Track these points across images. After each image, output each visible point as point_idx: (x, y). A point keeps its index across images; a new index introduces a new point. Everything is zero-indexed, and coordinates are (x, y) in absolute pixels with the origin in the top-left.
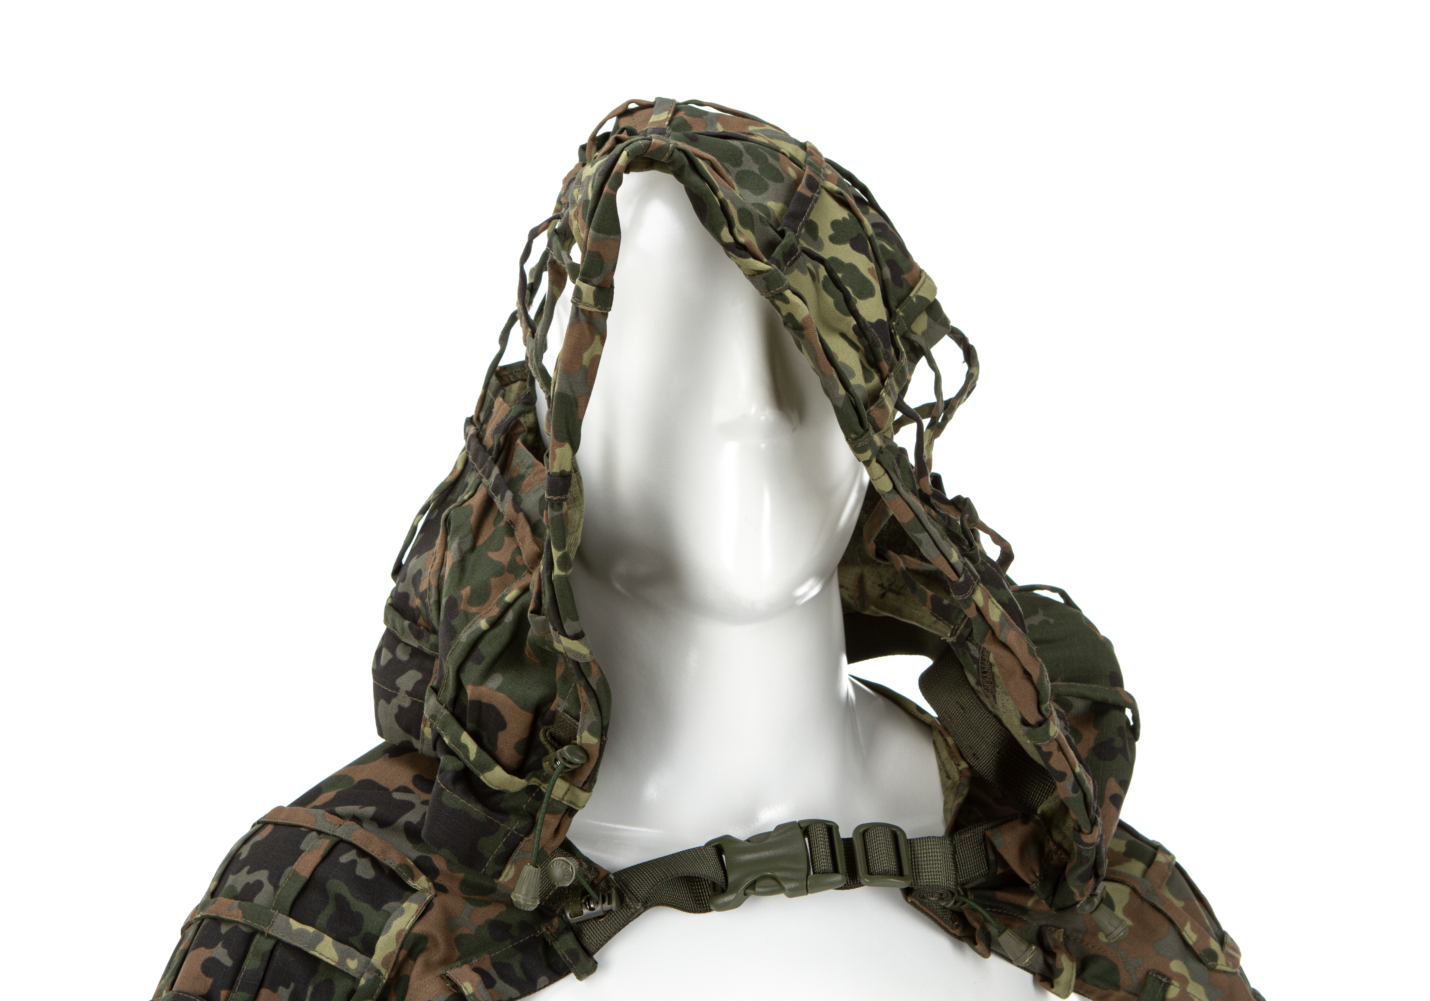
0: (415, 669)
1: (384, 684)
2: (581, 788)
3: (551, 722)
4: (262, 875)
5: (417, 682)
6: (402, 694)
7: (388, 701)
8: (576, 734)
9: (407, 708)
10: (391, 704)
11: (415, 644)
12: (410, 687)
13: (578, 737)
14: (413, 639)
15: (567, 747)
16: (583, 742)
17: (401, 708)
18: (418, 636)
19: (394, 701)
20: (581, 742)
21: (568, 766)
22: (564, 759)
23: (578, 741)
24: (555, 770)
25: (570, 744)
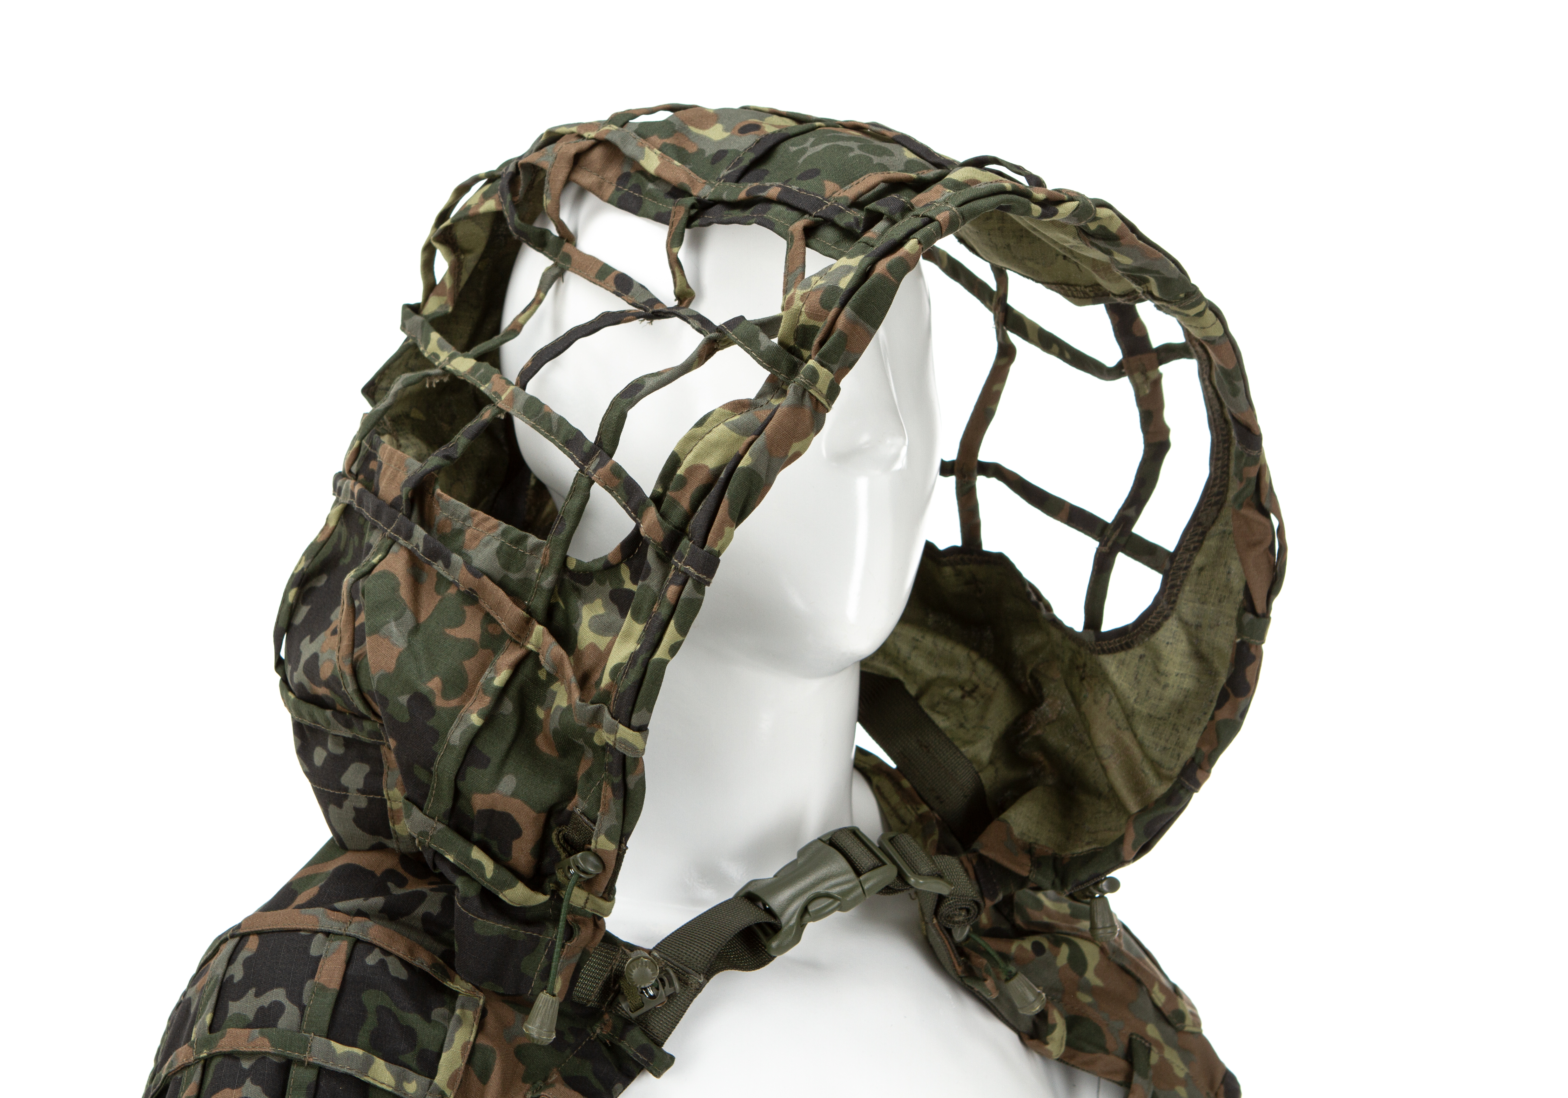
0: (357, 761)
1: (328, 787)
2: (602, 897)
3: (566, 823)
4: (278, 995)
5: (366, 775)
6: (353, 794)
7: (340, 806)
8: (591, 838)
9: (365, 809)
10: (344, 808)
11: (348, 734)
12: (360, 783)
13: (593, 841)
14: (343, 728)
15: (580, 854)
16: (598, 847)
17: (357, 810)
18: (348, 725)
19: (347, 804)
20: (596, 847)
21: (582, 875)
22: (578, 867)
23: (592, 846)
24: (569, 879)
25: (583, 850)
